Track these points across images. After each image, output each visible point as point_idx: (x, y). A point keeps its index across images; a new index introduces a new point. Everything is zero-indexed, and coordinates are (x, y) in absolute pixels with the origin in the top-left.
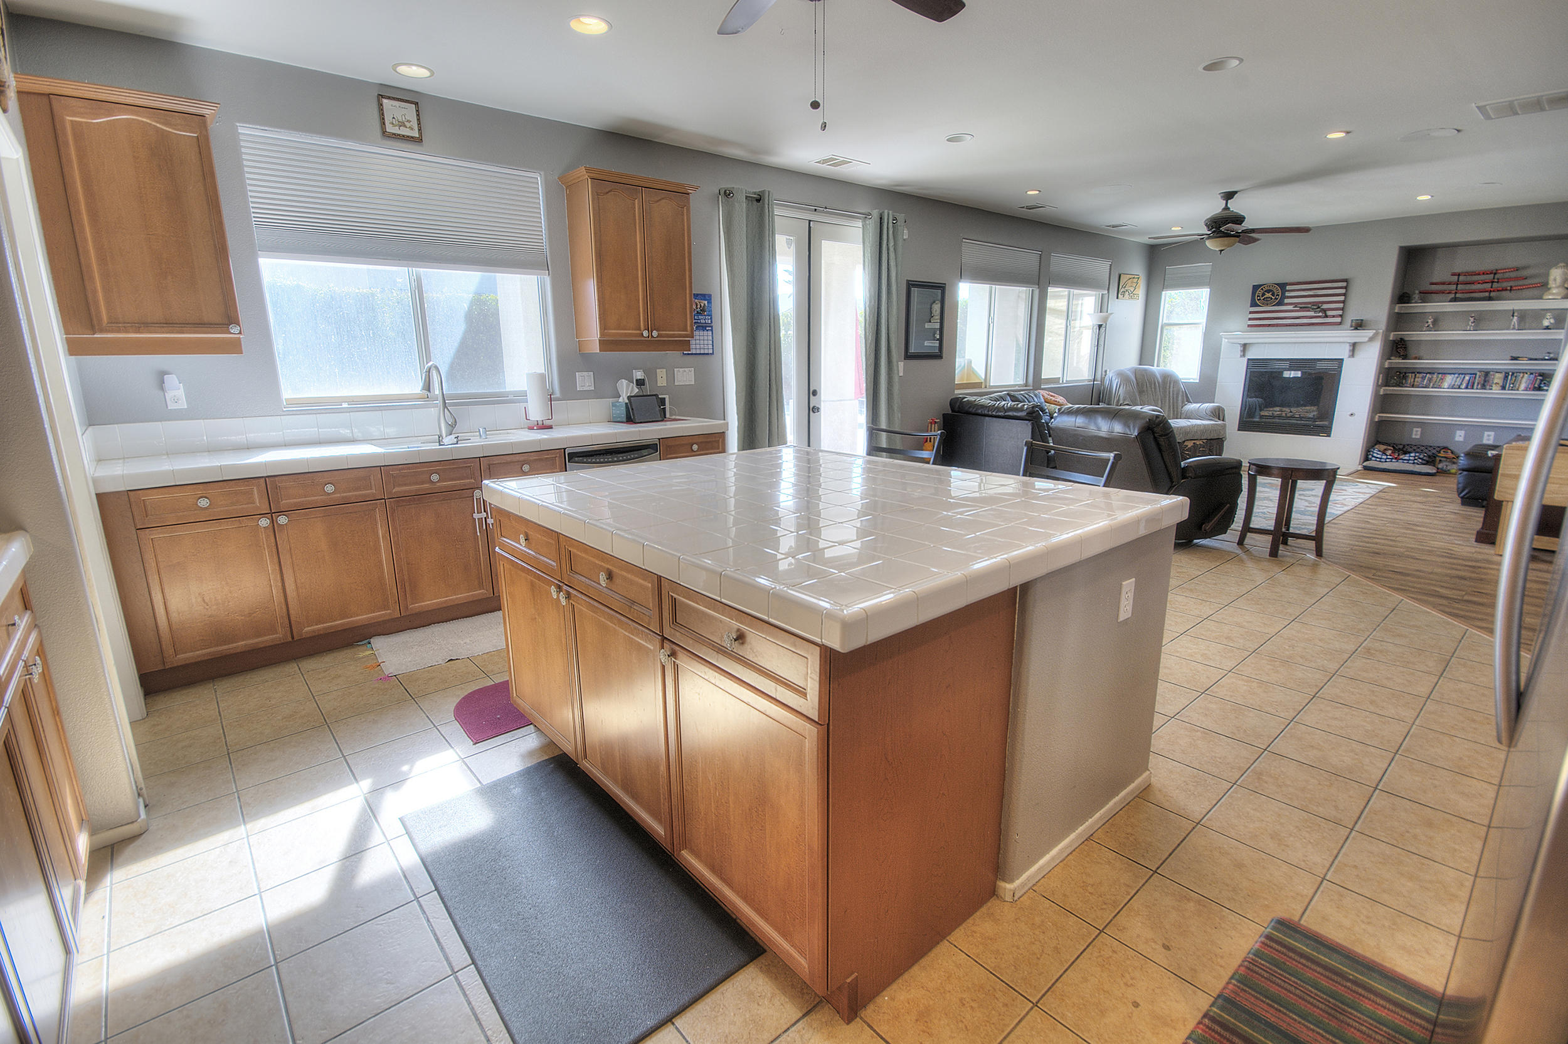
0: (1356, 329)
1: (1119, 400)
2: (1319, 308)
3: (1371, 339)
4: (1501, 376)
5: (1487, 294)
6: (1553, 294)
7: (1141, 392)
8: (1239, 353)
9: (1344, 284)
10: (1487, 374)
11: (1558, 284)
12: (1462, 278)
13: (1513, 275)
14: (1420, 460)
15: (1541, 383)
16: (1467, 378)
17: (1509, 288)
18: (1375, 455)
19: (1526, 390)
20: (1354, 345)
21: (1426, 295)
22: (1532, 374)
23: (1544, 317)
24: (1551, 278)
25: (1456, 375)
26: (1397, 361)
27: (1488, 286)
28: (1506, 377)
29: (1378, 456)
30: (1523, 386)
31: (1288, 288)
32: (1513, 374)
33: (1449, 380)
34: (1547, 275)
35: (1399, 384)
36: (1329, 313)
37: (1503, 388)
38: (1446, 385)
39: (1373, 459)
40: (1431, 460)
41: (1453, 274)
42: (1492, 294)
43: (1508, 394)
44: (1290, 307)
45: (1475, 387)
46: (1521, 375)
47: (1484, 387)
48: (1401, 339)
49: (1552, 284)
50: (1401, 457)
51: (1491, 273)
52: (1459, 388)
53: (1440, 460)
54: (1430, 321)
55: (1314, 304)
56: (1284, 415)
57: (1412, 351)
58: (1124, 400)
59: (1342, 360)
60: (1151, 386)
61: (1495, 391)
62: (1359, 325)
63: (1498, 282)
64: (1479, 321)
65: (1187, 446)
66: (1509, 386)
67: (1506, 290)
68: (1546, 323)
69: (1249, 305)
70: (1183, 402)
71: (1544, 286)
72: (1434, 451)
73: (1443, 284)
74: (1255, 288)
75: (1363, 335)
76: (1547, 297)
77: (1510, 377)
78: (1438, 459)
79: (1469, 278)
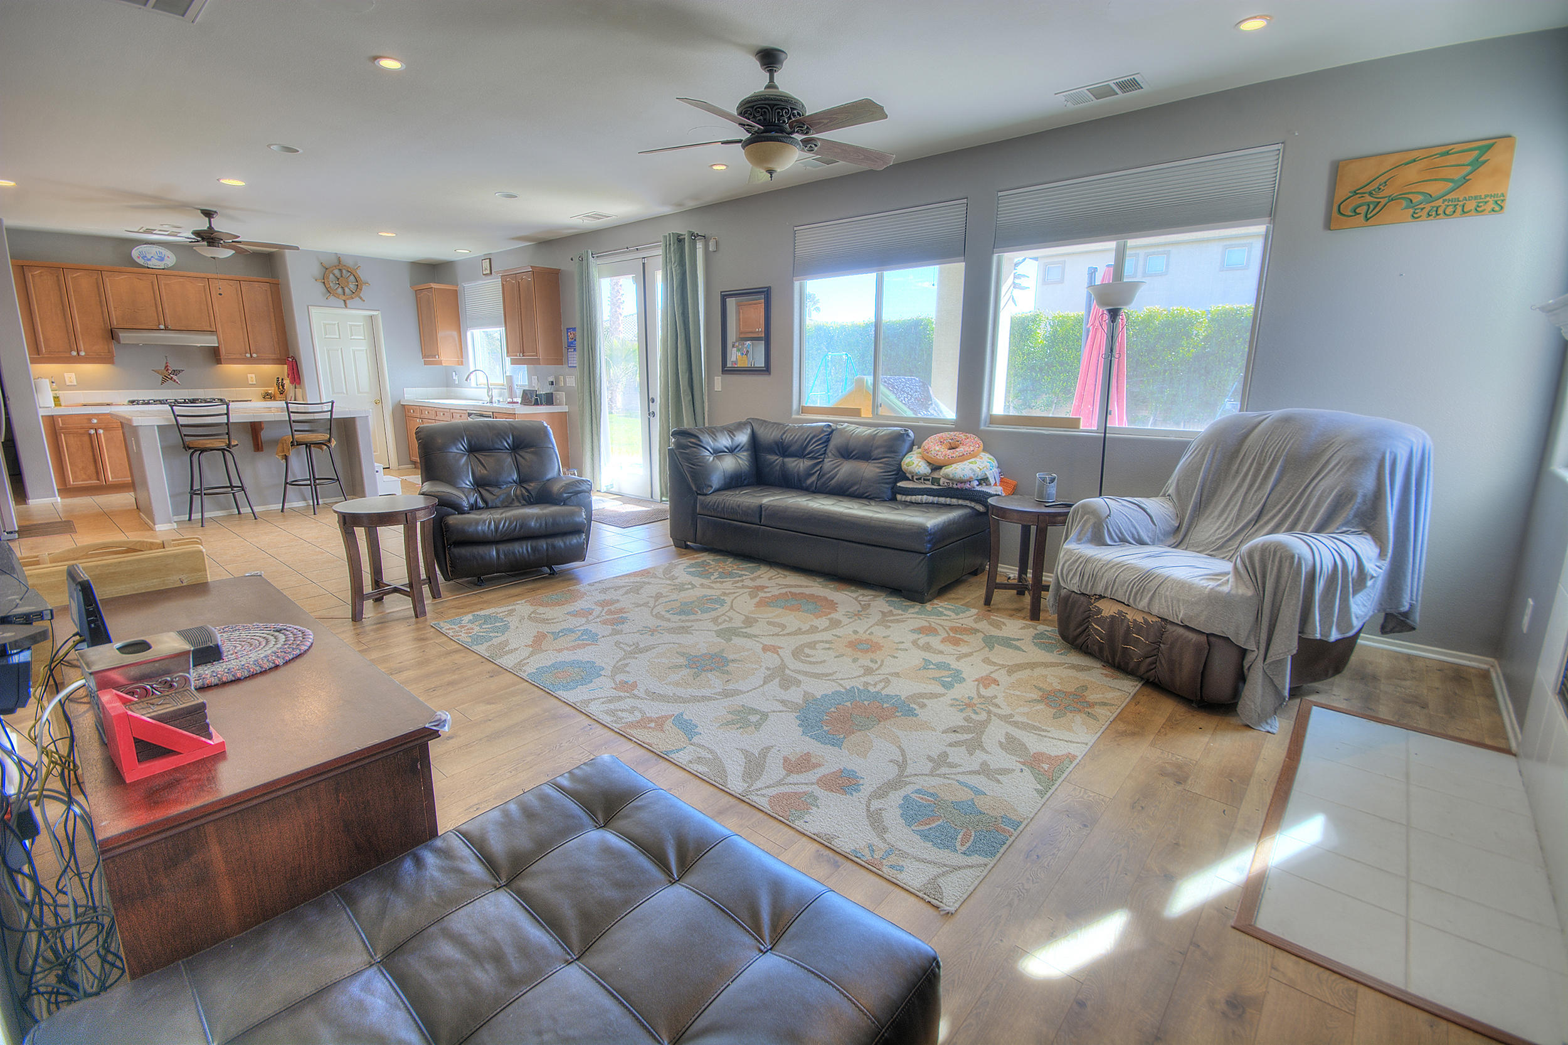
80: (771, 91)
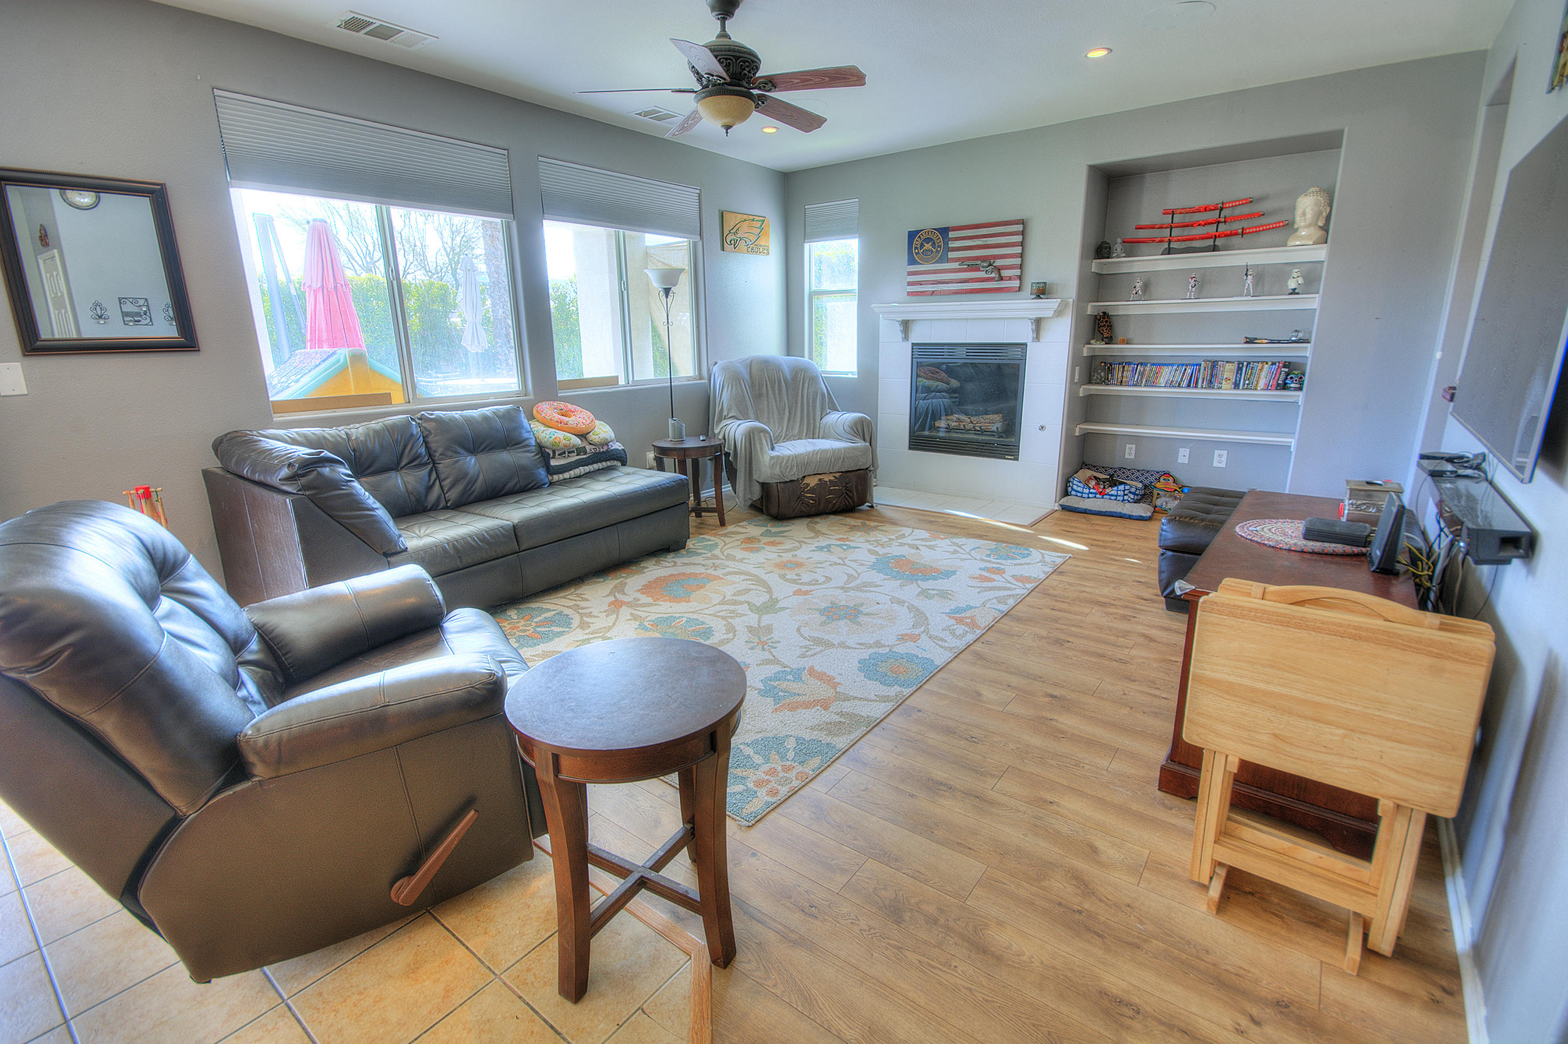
0: (1038, 297)
1: (722, 411)
2: (990, 265)
3: (1059, 313)
4: (1234, 367)
5: (1210, 242)
6: (1302, 237)
7: (758, 396)
8: (900, 336)
9: (1020, 228)
10: (1214, 364)
11: (1308, 221)
12: (1178, 219)
13: (1245, 210)
14: (1132, 496)
15: (1286, 379)
16: (1189, 371)
17: (1240, 231)
18: (1075, 487)
19: (1267, 389)
20: (1038, 323)
21: (1132, 246)
22: (1273, 364)
23: (1288, 276)
24: (1299, 212)
25: (1175, 367)
26: (1099, 346)
27: (1211, 229)
28: (1240, 369)
29: (1079, 489)
30: (1262, 383)
31: (951, 234)
32: (1249, 363)
33: (1166, 373)
34: (1293, 209)
35: (1105, 381)
36: (1005, 273)
37: (1236, 386)
38: (1162, 381)
39: (1073, 493)
40: (1146, 495)
41: (1166, 213)
42: (1219, 242)
43: (1241, 394)
44: (955, 265)
45: (1199, 386)
46: (1260, 365)
47: (1210, 384)
48: (1104, 313)
49: (1299, 222)
50: (1107, 491)
51: (1215, 209)
52: (1179, 386)
53: (1158, 494)
54: (1138, 285)
55: (983, 259)
56: (962, 427)
57: (1119, 333)
58: (729, 410)
59: (1026, 345)
60: (773, 388)
61: (1226, 391)
62: (1042, 292)
63: (1225, 222)
64: (1202, 283)
65: (808, 485)
66: (1244, 385)
67: (1237, 234)
68: (1292, 284)
69: (906, 262)
70: (823, 409)
71: (1287, 226)
72: (1152, 479)
73: (1152, 227)
74: (912, 235)
75: (1047, 307)
76: (1293, 244)
77: (1244, 369)
78: (1155, 492)
79: (1189, 218)
80: (724, 41)
